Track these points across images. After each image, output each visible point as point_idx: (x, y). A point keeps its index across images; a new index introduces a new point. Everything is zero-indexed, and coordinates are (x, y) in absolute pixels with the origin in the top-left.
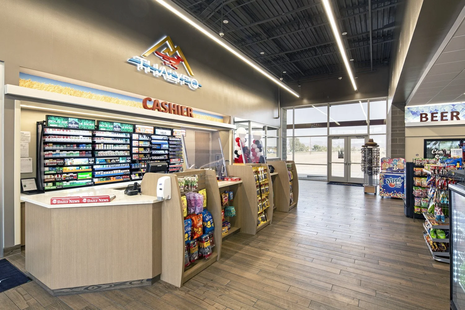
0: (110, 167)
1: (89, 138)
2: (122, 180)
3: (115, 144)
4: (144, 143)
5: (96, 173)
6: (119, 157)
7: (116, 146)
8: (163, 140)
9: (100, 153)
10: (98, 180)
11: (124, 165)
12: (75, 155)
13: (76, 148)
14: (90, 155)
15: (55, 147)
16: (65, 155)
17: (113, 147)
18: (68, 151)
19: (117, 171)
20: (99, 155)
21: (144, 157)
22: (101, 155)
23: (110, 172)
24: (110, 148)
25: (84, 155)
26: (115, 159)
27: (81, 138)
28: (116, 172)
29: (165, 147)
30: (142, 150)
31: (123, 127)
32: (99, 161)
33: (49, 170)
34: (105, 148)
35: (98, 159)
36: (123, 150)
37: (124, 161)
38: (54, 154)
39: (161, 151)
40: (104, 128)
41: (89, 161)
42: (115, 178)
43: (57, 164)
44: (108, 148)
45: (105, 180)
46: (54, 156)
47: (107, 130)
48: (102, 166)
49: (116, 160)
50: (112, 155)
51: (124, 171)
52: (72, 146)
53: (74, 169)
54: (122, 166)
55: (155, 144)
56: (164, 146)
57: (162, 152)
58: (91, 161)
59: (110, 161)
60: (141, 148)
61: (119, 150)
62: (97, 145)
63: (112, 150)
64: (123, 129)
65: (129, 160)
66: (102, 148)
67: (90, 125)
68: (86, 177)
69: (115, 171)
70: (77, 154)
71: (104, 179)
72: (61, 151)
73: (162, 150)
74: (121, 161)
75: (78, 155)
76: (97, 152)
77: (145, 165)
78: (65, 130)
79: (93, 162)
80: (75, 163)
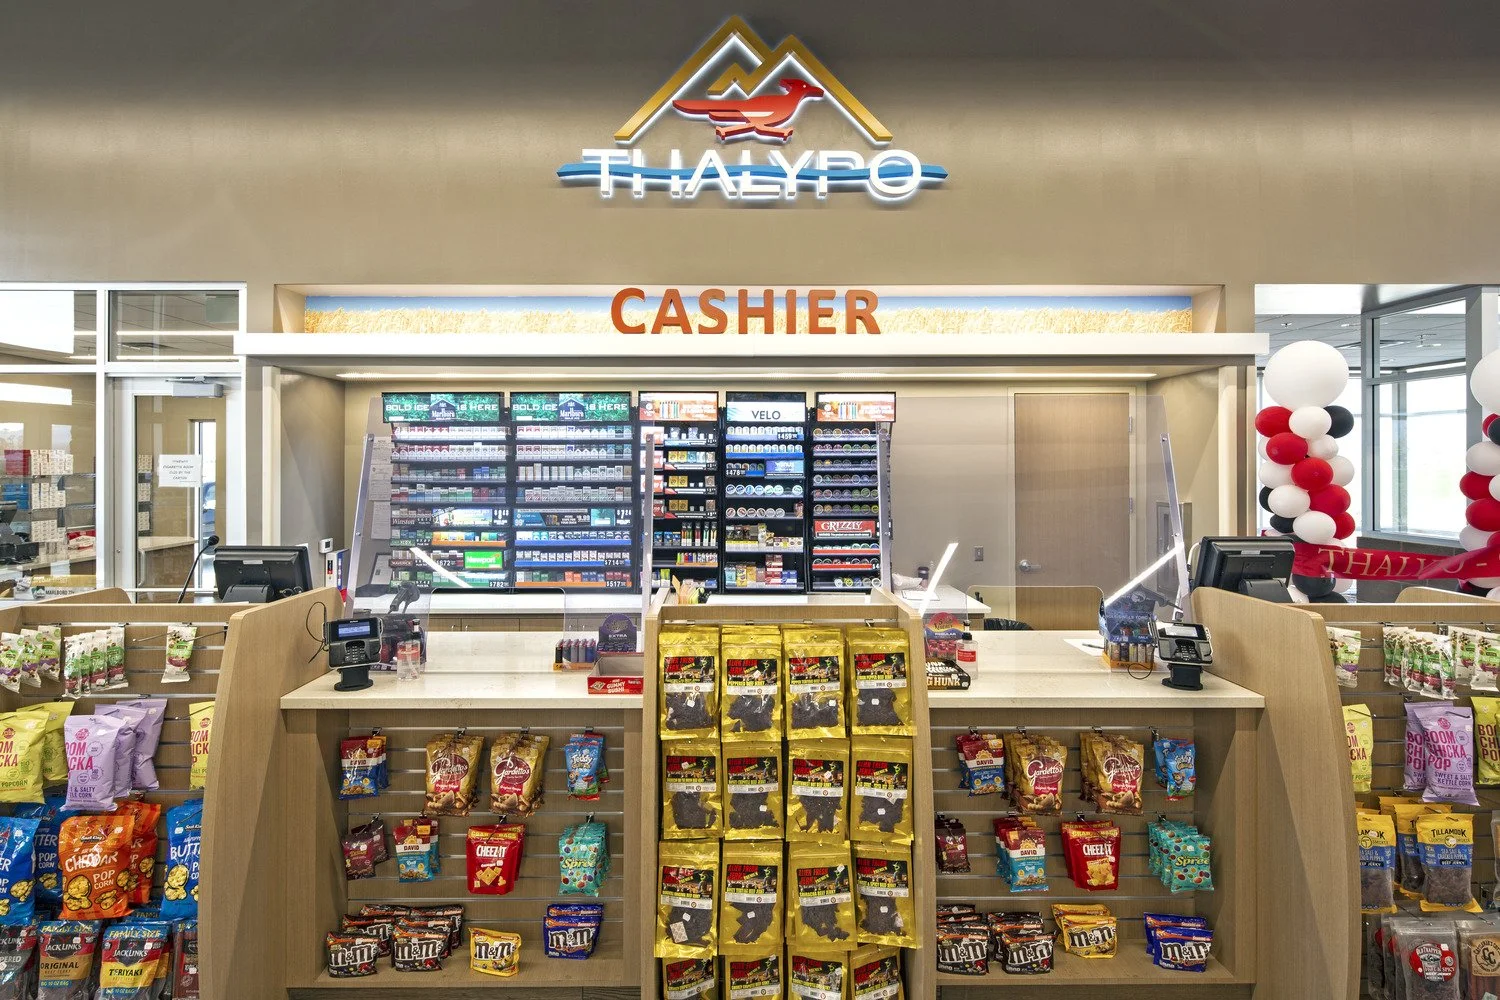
0: (560, 538)
1: (496, 447)
2: (601, 583)
3: (578, 465)
4: (689, 457)
5: (519, 554)
6: (590, 506)
7: (582, 472)
8: (779, 443)
9: (533, 495)
10: (526, 579)
11: (610, 533)
12: (460, 499)
13: (464, 477)
14: (502, 500)
15: (413, 477)
16: (437, 499)
17: (570, 474)
18: (445, 486)
19: (585, 554)
20: (527, 499)
21: (692, 509)
22: (535, 500)
23: (560, 556)
24: (562, 477)
25: (485, 499)
26: (575, 515)
27: (478, 450)
28: (580, 557)
29: (788, 472)
30: (679, 486)
31: (592, 407)
32: (522, 518)
33: (402, 538)
34: (546, 477)
35: (519, 511)
36: (611, 485)
37: (606, 522)
38: (412, 496)
39: (769, 487)
40: (528, 413)
41: (495, 517)
42: (579, 575)
43: (416, 523)
44: (555, 477)
45: (545, 578)
46: (412, 500)
47: (538, 419)
48: (537, 533)
49: (579, 517)
50: (568, 499)
51: (610, 555)
52: (453, 471)
53: (459, 537)
54: (604, 539)
55: (742, 461)
56: (781, 467)
57: (778, 491)
58: (500, 517)
59: (559, 520)
60: (675, 478)
61: (595, 485)
62: (522, 469)
63: (568, 484)
64: (593, 414)
65: (626, 517)
66: (538, 477)
67: (486, 408)
68: (487, 564)
69: (577, 554)
70: (466, 494)
71: (543, 576)
72: (430, 485)
73: (774, 482)
74: (597, 522)
75: (469, 499)
76: (520, 489)
77: (694, 541)
78: (437, 429)
79: (506, 521)
80: (456, 522)
